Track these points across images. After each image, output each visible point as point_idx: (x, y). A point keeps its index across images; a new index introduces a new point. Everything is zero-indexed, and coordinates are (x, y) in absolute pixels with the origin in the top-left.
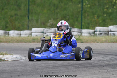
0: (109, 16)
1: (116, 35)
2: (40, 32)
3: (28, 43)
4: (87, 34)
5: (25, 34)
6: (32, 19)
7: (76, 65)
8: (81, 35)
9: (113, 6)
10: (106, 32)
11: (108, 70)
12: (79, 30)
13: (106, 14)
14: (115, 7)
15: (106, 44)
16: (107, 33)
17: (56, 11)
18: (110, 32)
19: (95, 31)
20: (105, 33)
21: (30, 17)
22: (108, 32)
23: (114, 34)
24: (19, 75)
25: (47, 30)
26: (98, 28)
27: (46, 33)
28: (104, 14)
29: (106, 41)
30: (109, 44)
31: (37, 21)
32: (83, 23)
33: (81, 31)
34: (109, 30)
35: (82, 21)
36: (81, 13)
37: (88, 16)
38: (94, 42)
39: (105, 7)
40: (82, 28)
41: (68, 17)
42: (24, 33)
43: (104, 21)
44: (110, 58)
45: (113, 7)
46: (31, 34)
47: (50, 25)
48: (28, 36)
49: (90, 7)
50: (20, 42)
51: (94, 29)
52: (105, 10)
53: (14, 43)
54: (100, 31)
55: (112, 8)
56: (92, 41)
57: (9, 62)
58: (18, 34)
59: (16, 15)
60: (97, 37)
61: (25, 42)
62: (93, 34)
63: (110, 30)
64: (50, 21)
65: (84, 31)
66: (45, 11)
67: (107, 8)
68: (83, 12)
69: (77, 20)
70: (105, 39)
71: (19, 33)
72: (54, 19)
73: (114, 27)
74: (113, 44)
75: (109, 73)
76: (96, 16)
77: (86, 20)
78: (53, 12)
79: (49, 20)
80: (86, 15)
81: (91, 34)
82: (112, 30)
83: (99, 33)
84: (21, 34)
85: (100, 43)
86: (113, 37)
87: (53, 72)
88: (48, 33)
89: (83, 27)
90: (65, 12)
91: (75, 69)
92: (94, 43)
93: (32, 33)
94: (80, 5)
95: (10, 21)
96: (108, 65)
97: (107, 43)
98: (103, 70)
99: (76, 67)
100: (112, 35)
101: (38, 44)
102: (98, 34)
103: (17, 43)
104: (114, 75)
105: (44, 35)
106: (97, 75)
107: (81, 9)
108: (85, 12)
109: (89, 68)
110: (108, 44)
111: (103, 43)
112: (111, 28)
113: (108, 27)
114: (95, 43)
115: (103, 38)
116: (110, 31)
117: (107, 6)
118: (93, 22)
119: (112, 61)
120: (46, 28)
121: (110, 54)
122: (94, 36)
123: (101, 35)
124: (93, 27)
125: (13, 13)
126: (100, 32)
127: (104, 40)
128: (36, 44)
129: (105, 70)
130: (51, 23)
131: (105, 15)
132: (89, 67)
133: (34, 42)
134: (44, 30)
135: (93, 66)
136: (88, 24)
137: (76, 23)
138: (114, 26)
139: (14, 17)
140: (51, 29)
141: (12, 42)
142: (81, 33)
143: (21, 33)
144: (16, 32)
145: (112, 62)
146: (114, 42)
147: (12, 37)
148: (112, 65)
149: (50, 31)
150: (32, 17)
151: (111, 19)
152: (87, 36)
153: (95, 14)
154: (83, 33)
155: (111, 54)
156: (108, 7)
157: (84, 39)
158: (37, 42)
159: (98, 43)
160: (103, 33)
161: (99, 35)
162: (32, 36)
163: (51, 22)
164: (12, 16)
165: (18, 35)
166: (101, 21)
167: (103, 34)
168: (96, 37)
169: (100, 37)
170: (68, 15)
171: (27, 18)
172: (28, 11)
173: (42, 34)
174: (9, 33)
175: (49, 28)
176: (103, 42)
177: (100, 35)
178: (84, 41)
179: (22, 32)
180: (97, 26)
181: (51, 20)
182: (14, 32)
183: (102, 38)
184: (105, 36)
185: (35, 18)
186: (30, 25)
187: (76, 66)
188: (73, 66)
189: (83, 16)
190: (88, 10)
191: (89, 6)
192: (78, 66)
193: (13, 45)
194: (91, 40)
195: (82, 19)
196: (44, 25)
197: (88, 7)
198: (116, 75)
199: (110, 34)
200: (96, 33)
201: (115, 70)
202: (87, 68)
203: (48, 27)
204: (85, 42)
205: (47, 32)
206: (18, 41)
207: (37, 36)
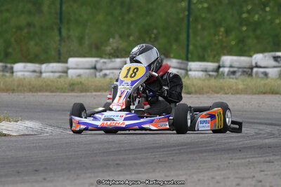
0: (254, 30)
1: (270, 75)
2: (87, 66)
3: (58, 94)
4: (202, 73)
5: (52, 72)
6: (69, 37)
7: (174, 146)
8: (187, 74)
9: (262, 7)
10: (245, 68)
11: (251, 160)
12: (182, 63)
13: (247, 25)
14: (268, 9)
15: (246, 96)
16: (248, 71)
17: (127, 18)
18: (255, 70)
19: (219, 67)
20: (244, 72)
21: (64, 32)
22: (252, 68)
23: (266, 74)
24: (36, 171)
25: (105, 63)
26: (227, 60)
27: (101, 70)
28: (241, 25)
29: (245, 91)
30: (254, 96)
31: (81, 40)
32: (191, 47)
33: (187, 65)
34: (254, 64)
35: (188, 40)
36: (186, 22)
37: (203, 29)
38: (218, 93)
39: (245, 9)
40: (188, 60)
41: (155, 31)
42: (50, 70)
43: (241, 41)
44: (257, 131)
45: (264, 10)
46: (66, 72)
47: (112, 51)
48: (60, 77)
49: (209, 9)
50: (40, 91)
51: (218, 61)
52: (245, 16)
53: (26, 94)
54: (231, 67)
55: (260, 12)
56: (212, 91)
57: (13, 139)
58: (34, 71)
59: (29, 25)
60: (225, 80)
61: (52, 92)
62: (214, 74)
63: (256, 63)
64: (111, 40)
65: (193, 65)
66: (100, 17)
67: (249, 12)
68: (191, 19)
69: (177, 40)
70: (244, 85)
71: (37, 69)
72: (121, 36)
73: (265, 57)
74: (262, 96)
75: (252, 167)
76: (222, 29)
77: (198, 38)
78: (120, 18)
79: (109, 40)
80: (199, 27)
81: (211, 73)
82: (259, 64)
83: (229, 71)
84: (41, 73)
85: (232, 94)
86: (263, 82)
87: (117, 164)
88: (107, 69)
89: (190, 56)
90: (148, 18)
91: (171, 158)
92: (216, 95)
93: (68, 69)
94: (184, 4)
95: (16, 41)
96: (251, 148)
97: (249, 94)
98: (239, 159)
99: (174, 152)
100: (261, 75)
101: (83, 96)
102: (226, 74)
103: (32, 92)
104: (266, 173)
105: (98, 74)
106: (224, 172)
107: (186, 13)
108: (196, 20)
109: (204, 154)
110: (250, 97)
111: (238, 96)
112: (259, 58)
113: (251, 56)
114: (219, 95)
115: (239, 82)
116: (257, 66)
117: (249, 7)
118: (216, 44)
119: (260, 138)
120: (101, 57)
121: (256, 121)
122: (216, 77)
123: (234, 77)
124: (214, 56)
125: (23, 20)
126: (232, 69)
127: (241, 87)
128: (77, 96)
129: (243, 158)
130: (115, 45)
131: (244, 28)
132: (205, 151)
133: (72, 91)
134: (97, 61)
135: (215, 150)
136: (204, 48)
137: (174, 47)
138: (266, 54)
139: (26, 31)
140: (113, 60)
141: (21, 91)
142: (187, 70)
143: (43, 70)
144: (31, 66)
145: (260, 142)
146: (264, 93)
147: (20, 80)
148: (260, 147)
149: (110, 65)
150: (69, 30)
151: (257, 38)
152: (200, 79)
153: (220, 25)
154: (190, 70)
155: (259, 121)
156: (252, 9)
157: (193, 85)
158: (82, 92)
159: (226, 94)
160: (239, 71)
161: (228, 75)
162: (67, 76)
163: (114, 43)
164: (20, 28)
165: (35, 74)
166: (233, 43)
167: (238, 74)
168: (221, 80)
169: (232, 81)
170: (156, 28)
171: (56, 32)
172: (59, 17)
173: (92, 71)
174: (12, 68)
175: (109, 58)
176: (238, 93)
177: (232, 76)
178: (193, 89)
179: (44, 67)
180: (225, 55)
181: (114, 38)
182: (25, 67)
183: (236, 83)
184: (243, 77)
185: (75, 32)
186: (63, 50)
187: (174, 150)
188: (166, 149)
189: (191, 31)
190: (203, 15)
191: (206, 5)
192: (179, 150)
193: (22, 97)
194: (210, 88)
195: (188, 36)
196: (96, 50)
197: (203, 8)
198: (269, 173)
199: (257, 73)
200: (221, 69)
201: (268, 159)
202: (200, 155)
203: (106, 55)
204: (196, 93)
205: (103, 68)
206: (33, 87)
207: (79, 76)
